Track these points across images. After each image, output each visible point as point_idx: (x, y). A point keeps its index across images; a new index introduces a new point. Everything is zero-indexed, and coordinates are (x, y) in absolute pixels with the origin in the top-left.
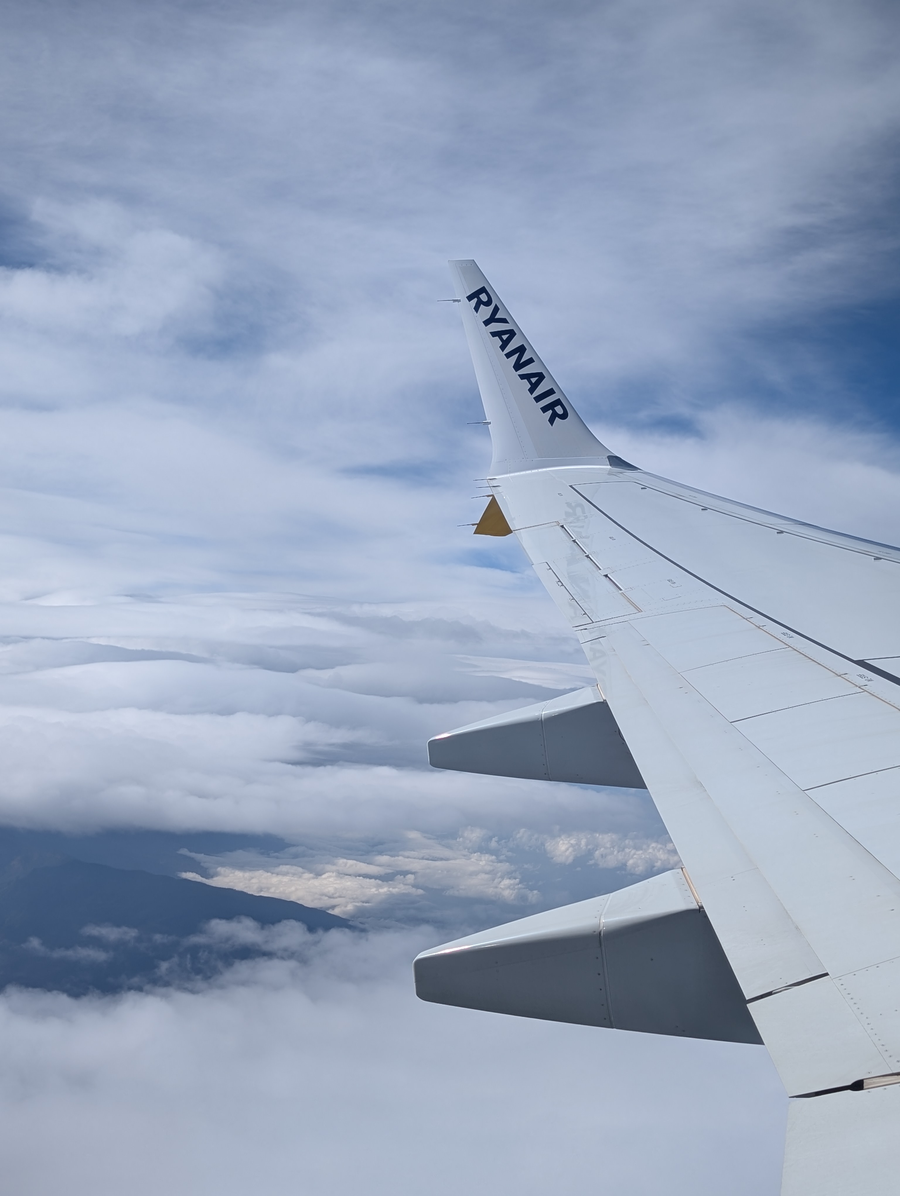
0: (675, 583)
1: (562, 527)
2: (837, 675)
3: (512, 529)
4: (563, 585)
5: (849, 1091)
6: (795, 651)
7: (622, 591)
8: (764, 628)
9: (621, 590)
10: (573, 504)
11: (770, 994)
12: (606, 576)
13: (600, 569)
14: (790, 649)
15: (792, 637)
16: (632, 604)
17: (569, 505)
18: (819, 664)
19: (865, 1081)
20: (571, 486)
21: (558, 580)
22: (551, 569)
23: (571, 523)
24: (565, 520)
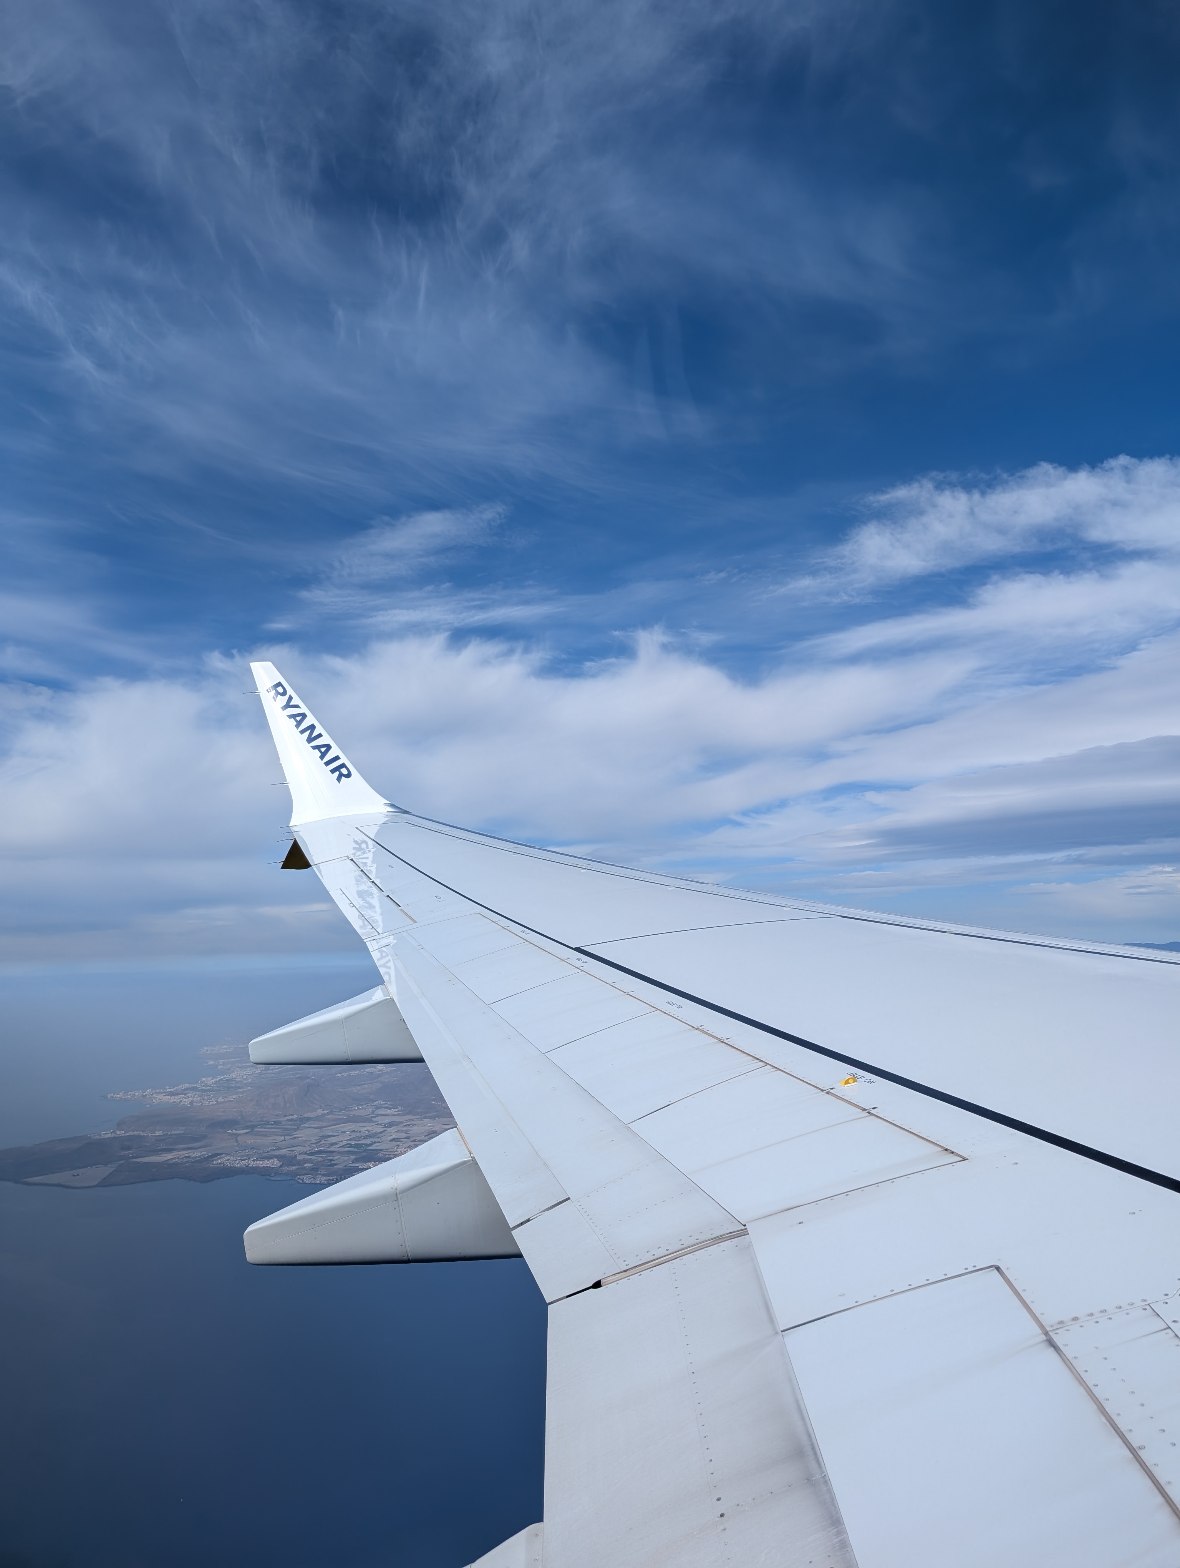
0: (442, 899)
1: (352, 860)
2: (562, 960)
3: (311, 864)
4: (354, 906)
5: (592, 1290)
6: (533, 944)
7: (400, 908)
8: (508, 928)
9: (400, 906)
10: (359, 842)
11: (528, 1220)
12: (388, 896)
13: (383, 891)
14: (528, 942)
15: (528, 934)
16: (410, 917)
17: (356, 842)
18: (549, 953)
19: (603, 1280)
20: (357, 828)
21: (350, 903)
22: (344, 893)
23: (359, 856)
24: (354, 854)
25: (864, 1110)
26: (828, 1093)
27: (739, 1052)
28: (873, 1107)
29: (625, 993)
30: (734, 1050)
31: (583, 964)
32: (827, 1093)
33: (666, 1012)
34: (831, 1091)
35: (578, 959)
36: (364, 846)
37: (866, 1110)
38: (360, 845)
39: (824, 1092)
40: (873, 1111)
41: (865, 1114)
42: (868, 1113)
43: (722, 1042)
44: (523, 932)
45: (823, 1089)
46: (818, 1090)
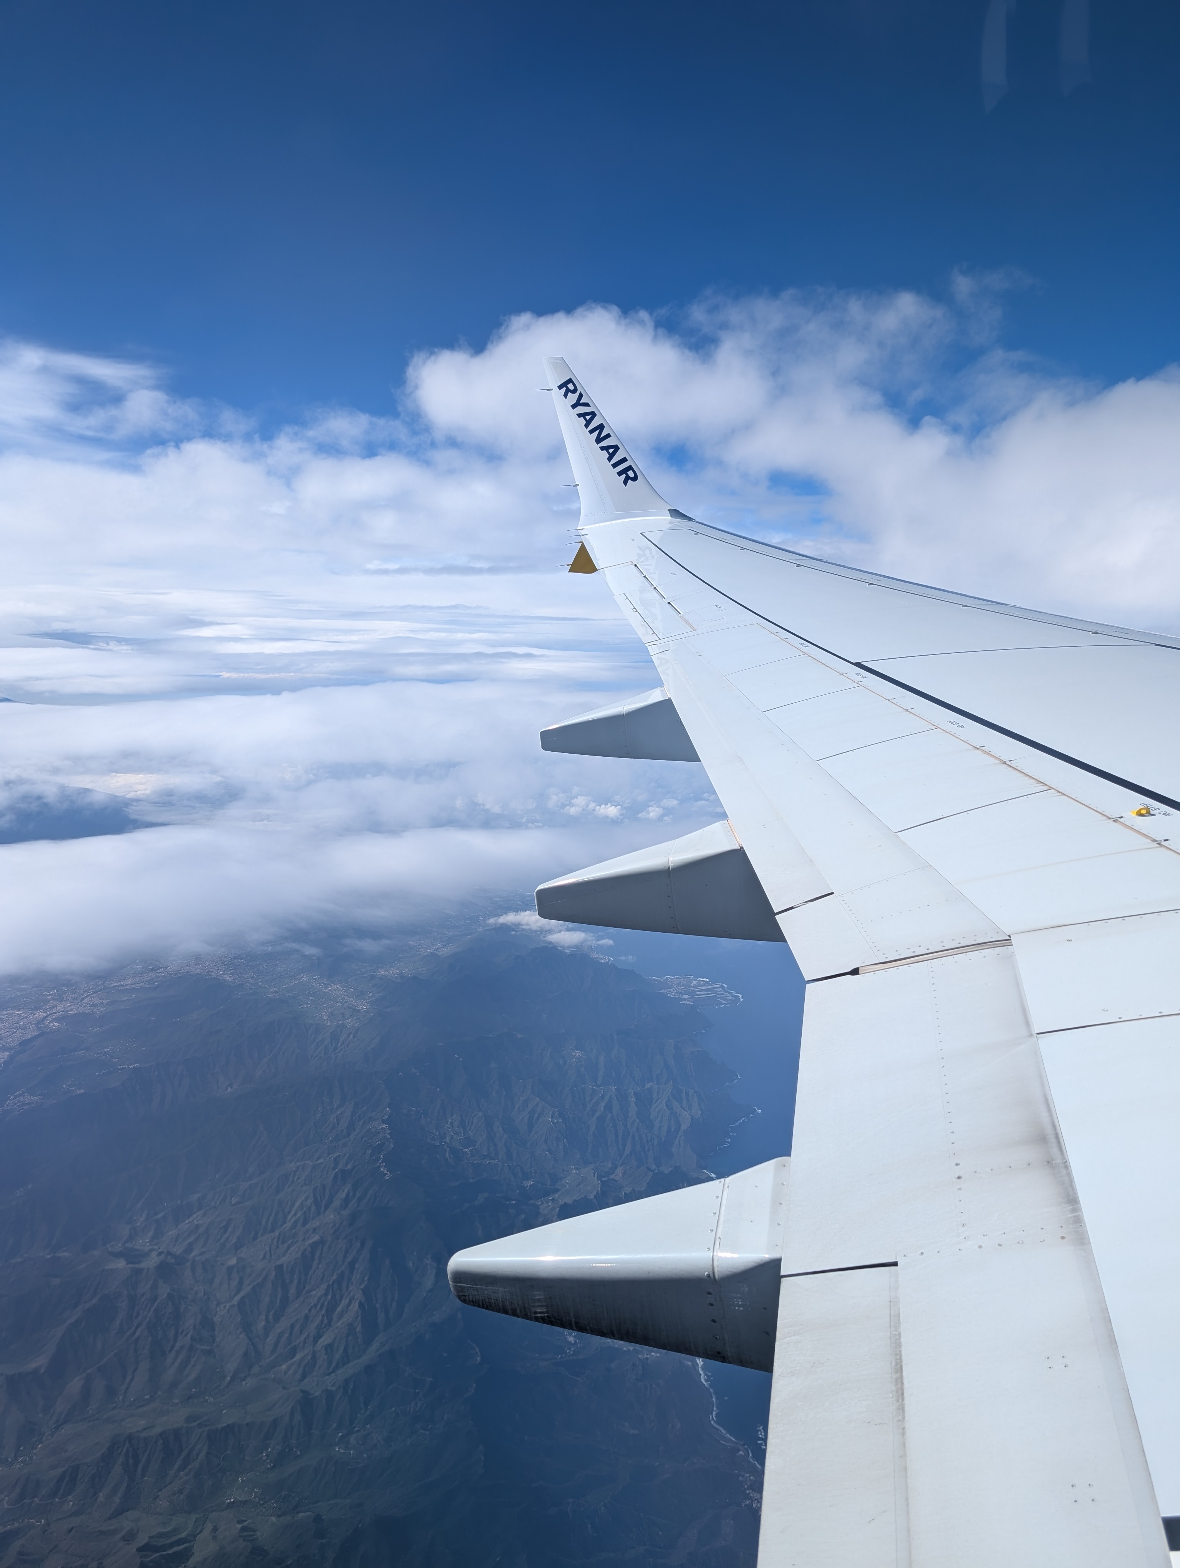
0: (721, 607)
1: (636, 565)
2: (839, 674)
3: (598, 568)
4: (637, 611)
5: (849, 976)
6: (810, 657)
8: (787, 640)
9: (680, 614)
10: (643, 548)
11: (792, 908)
12: (669, 603)
13: (664, 598)
14: (806, 655)
15: (808, 646)
16: (689, 624)
17: (640, 548)
18: (827, 666)
19: (860, 968)
20: (641, 533)
21: (633, 607)
22: (628, 599)
23: (642, 562)
24: (637, 560)
25: (1154, 841)
26: (1116, 821)
27: (1021, 775)
29: (905, 709)
30: (1016, 772)
31: (862, 679)
32: (1114, 821)
33: (946, 730)
34: (1119, 819)
35: (857, 674)
36: (647, 552)
37: (1157, 841)
38: (643, 551)
39: (1112, 820)
41: (1155, 845)
42: (1159, 844)
43: (1005, 763)
44: (801, 644)
45: (1111, 817)
46: (1105, 818)
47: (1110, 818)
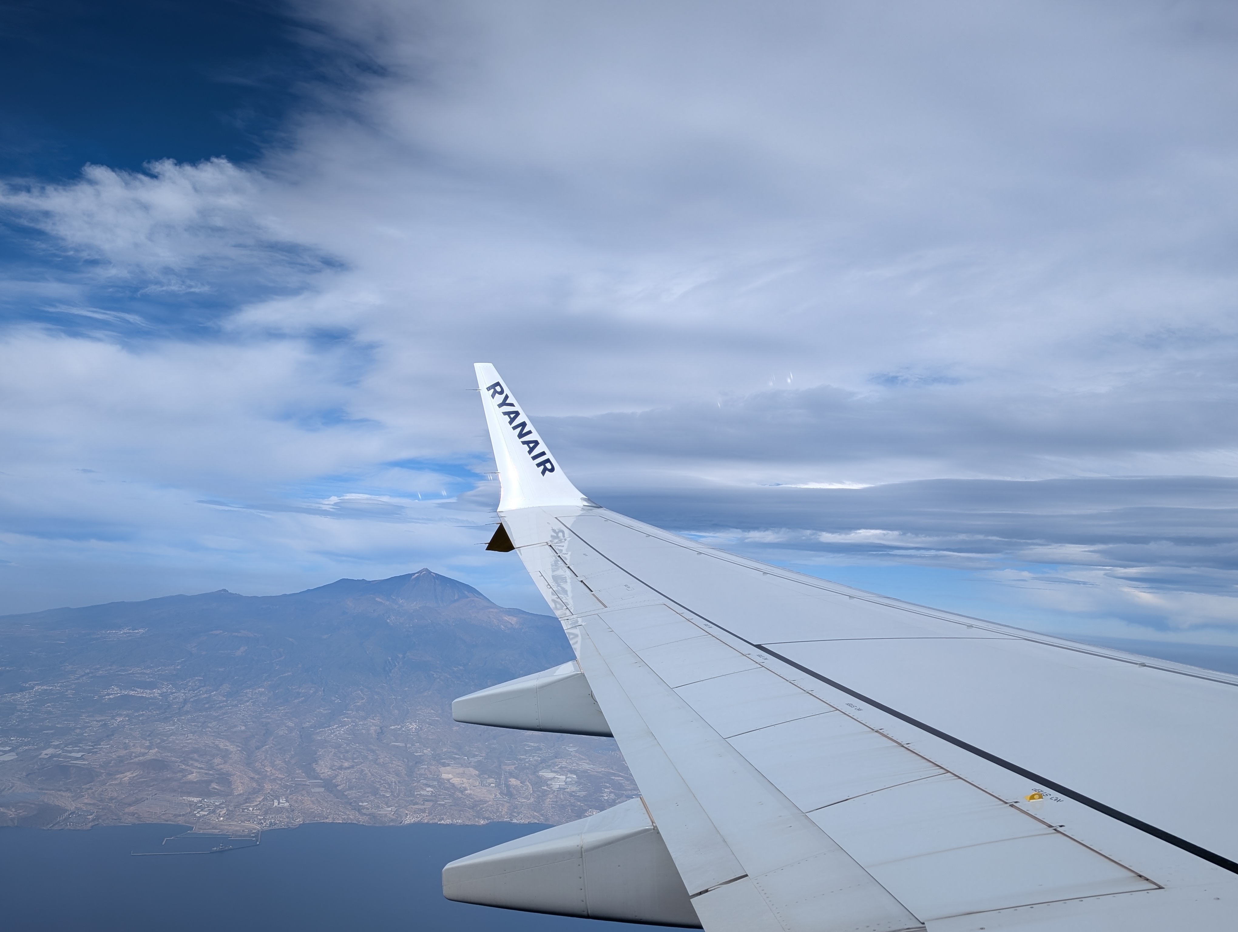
0: (629, 587)
1: (550, 546)
2: (744, 655)
3: (515, 547)
4: (551, 587)
6: (713, 636)
7: (592, 593)
9: (592, 591)
10: (557, 531)
12: (582, 581)
13: (577, 576)
14: (709, 634)
16: (601, 602)
17: (554, 531)
20: (556, 518)
21: (547, 584)
22: (542, 576)
23: (557, 543)
24: (551, 541)
25: (1050, 826)
26: (1012, 806)
27: (919, 758)
28: (1060, 825)
29: (805, 691)
30: (914, 755)
31: (764, 661)
32: (1010, 805)
33: (846, 713)
34: (1015, 804)
35: (759, 656)
36: (560, 534)
37: (1053, 827)
38: (557, 533)
39: (1008, 805)
40: (1060, 829)
41: (1051, 830)
42: (1055, 830)
43: (903, 746)
44: (706, 625)
45: (1007, 801)
46: (1002, 802)
47: (1006, 803)
